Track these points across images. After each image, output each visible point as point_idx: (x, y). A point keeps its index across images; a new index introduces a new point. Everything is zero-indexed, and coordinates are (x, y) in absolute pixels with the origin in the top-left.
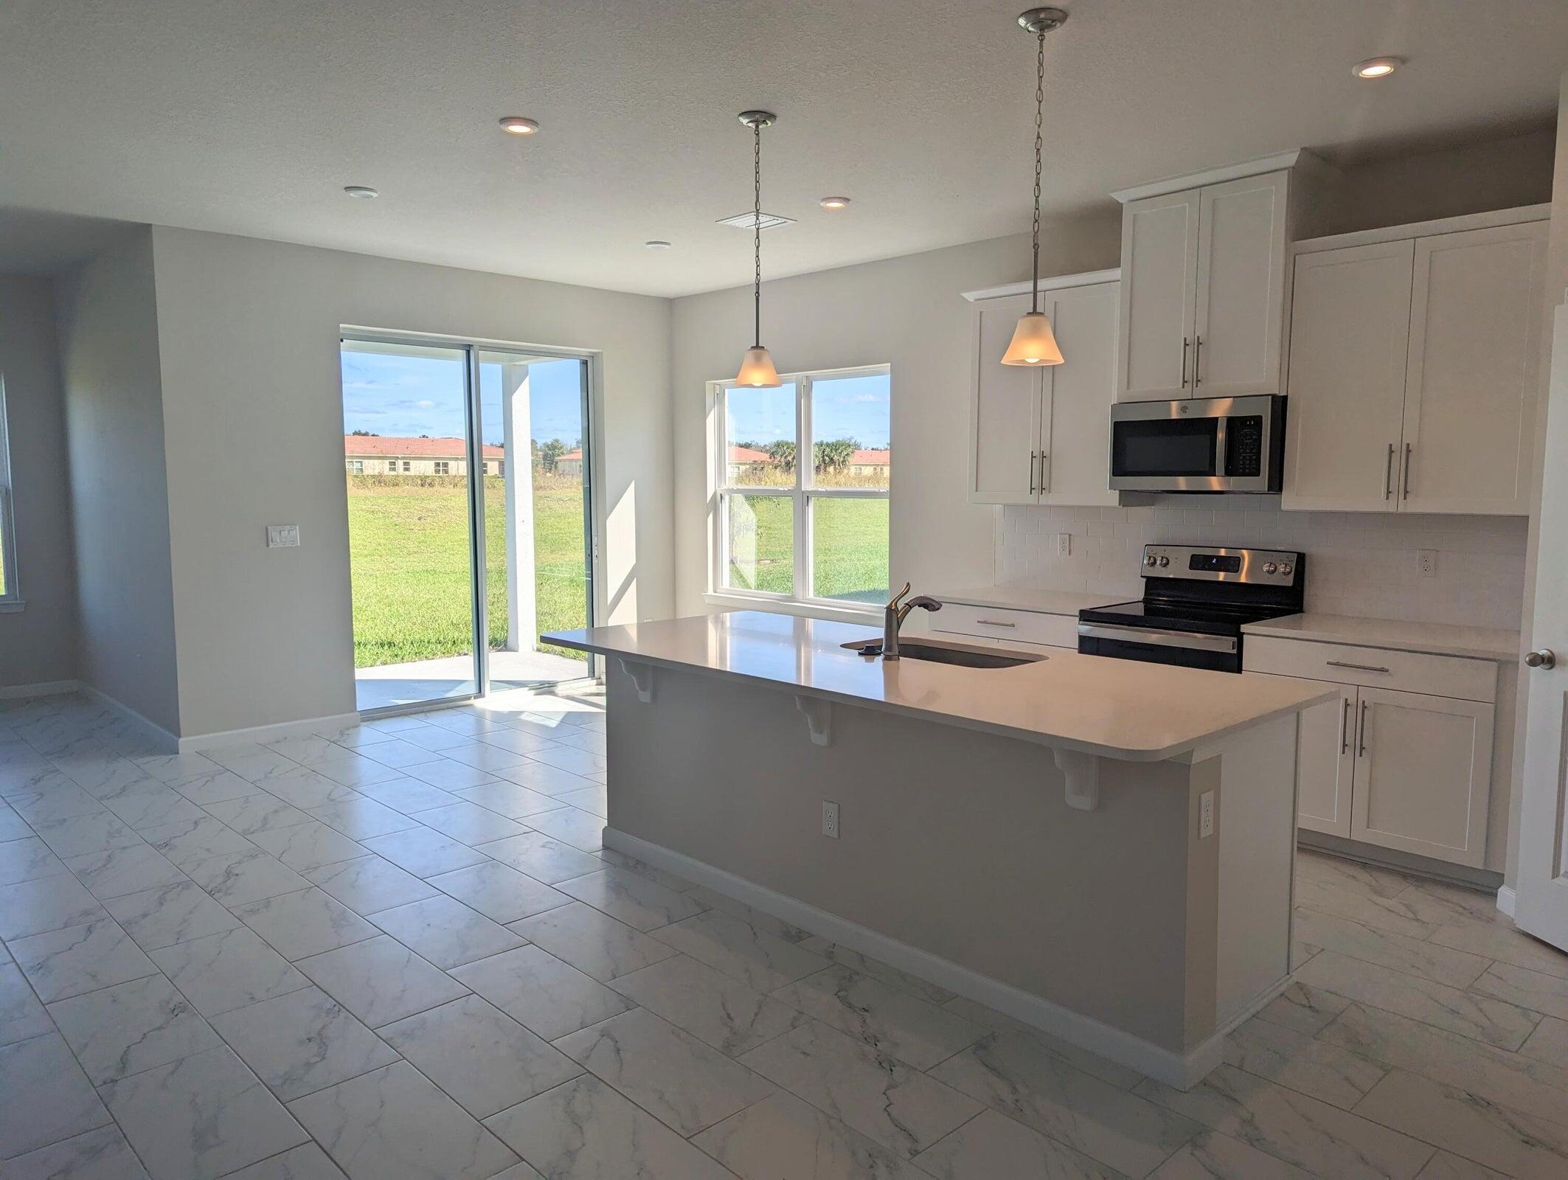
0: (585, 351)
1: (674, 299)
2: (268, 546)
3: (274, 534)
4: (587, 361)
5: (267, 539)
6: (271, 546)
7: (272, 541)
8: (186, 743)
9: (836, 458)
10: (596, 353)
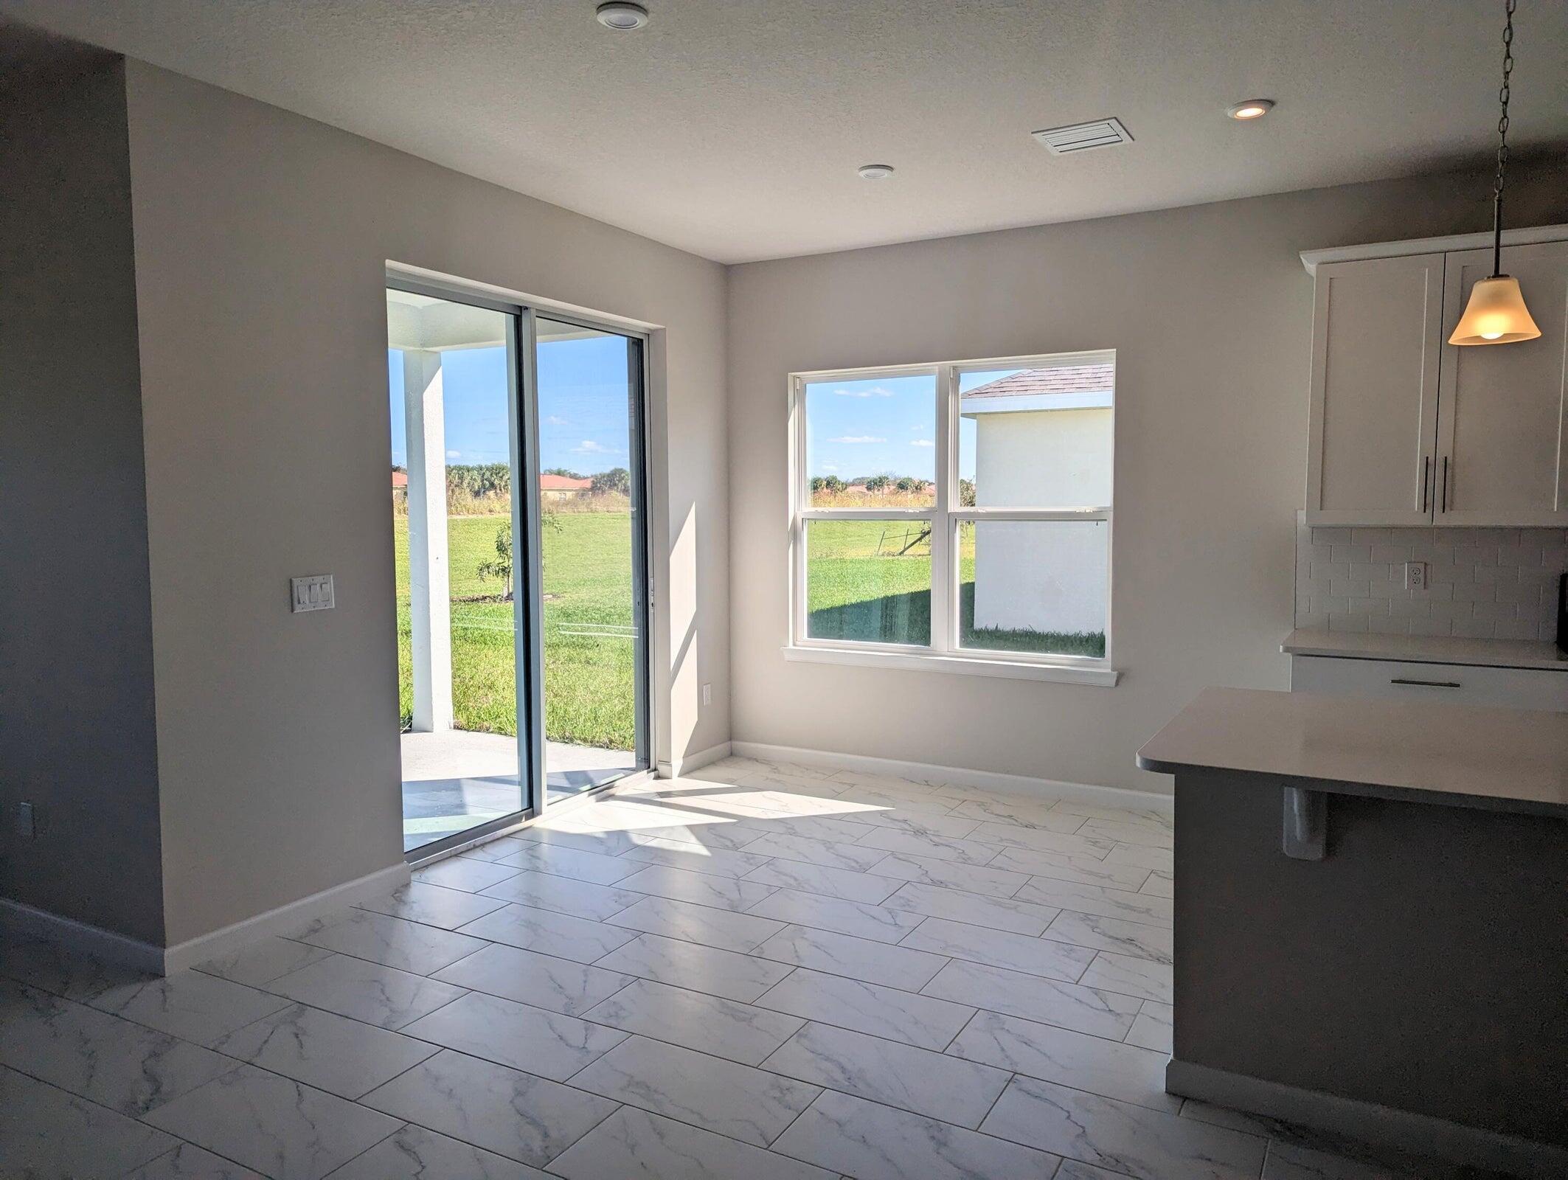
0: (639, 325)
1: (733, 265)
2: (292, 610)
3: (301, 591)
4: (642, 340)
5: (292, 600)
6: (298, 609)
7: (299, 603)
8: (176, 956)
9: (496, 482)
10: (656, 330)
